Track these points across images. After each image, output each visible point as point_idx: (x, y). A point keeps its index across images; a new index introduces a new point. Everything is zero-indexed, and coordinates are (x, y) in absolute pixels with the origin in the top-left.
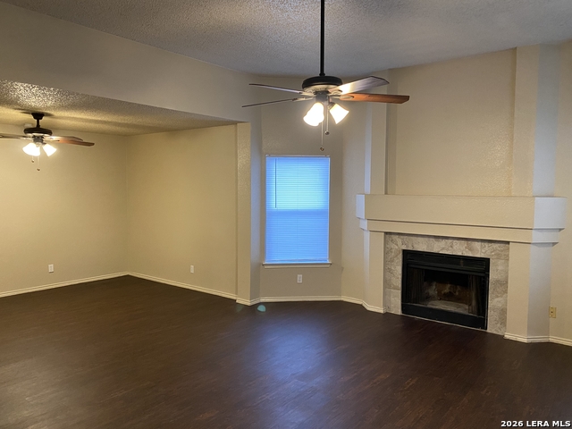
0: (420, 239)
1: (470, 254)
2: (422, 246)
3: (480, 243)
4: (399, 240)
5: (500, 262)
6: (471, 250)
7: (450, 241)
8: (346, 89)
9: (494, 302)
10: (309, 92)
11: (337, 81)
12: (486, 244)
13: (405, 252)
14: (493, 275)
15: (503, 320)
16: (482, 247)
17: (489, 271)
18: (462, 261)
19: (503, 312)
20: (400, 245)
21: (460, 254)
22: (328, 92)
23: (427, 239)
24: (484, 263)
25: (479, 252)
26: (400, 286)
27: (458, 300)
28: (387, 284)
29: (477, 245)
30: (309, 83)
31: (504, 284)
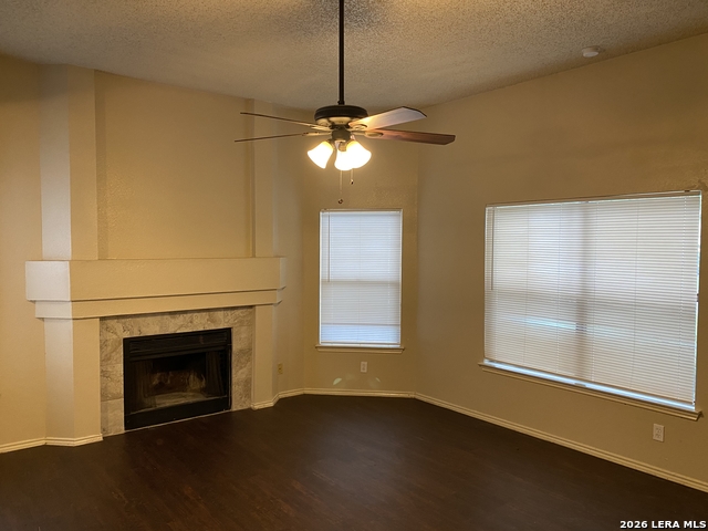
0: (149, 319)
1: (213, 327)
2: (152, 329)
3: (222, 312)
4: (118, 326)
5: (244, 328)
6: (213, 321)
7: (189, 315)
9: (238, 375)
12: (229, 312)
13: (127, 342)
14: (237, 345)
15: (247, 392)
16: (225, 317)
17: (231, 342)
18: (201, 338)
19: (248, 383)
20: (123, 332)
21: (202, 329)
22: (349, 127)
23: (159, 318)
24: (226, 333)
25: (221, 323)
26: (122, 392)
28: (104, 396)
29: (220, 314)
31: (248, 352)
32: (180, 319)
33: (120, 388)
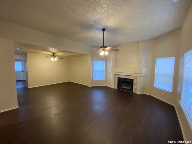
2: (121, 77)
5: (135, 80)
6: (130, 77)
8: (108, 48)
9: (134, 87)
10: (101, 49)
11: (106, 47)
12: (133, 76)
14: (134, 82)
15: (136, 90)
18: (128, 79)
19: (136, 89)
20: (117, 77)
22: (104, 49)
23: (122, 75)
24: (133, 80)
25: (132, 78)
27: (128, 86)
28: (115, 83)
29: (131, 77)
30: (101, 47)
31: (136, 84)
32: (125, 76)
33: (117, 83)
